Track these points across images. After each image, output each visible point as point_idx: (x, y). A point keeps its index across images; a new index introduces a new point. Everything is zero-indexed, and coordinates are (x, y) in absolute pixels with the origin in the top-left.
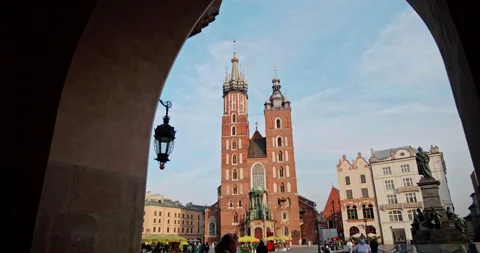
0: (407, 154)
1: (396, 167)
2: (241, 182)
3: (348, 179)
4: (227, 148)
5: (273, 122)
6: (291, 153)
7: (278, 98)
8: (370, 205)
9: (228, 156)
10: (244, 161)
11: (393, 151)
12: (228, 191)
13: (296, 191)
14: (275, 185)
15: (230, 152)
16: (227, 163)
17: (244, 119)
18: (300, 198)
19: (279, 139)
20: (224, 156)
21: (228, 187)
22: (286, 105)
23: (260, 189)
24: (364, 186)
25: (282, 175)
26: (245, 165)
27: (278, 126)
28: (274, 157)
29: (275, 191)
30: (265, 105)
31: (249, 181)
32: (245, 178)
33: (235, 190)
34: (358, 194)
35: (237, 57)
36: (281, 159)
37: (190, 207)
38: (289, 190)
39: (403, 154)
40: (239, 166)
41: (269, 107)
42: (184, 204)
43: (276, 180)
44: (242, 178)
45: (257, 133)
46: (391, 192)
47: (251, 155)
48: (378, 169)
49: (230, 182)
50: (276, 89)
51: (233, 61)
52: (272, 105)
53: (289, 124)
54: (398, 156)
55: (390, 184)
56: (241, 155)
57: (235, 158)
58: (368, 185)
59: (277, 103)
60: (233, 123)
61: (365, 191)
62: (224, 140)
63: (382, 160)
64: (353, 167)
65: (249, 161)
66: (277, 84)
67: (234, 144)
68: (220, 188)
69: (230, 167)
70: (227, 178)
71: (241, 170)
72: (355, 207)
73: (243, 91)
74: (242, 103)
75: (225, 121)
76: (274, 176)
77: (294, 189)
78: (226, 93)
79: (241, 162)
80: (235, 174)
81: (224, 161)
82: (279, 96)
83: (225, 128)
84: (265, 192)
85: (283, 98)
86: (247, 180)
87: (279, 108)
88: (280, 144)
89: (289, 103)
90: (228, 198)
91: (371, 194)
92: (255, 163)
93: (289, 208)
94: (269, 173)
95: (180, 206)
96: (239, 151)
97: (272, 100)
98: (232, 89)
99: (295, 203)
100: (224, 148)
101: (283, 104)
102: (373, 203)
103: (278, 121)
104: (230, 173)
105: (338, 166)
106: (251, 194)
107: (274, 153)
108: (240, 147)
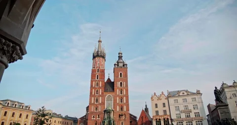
0: (186, 94)
1: (180, 100)
2: (100, 104)
3: (156, 105)
4: (94, 86)
5: (118, 74)
6: (127, 91)
7: (121, 62)
8: (168, 119)
9: (93, 90)
10: (102, 93)
11: (179, 92)
12: (92, 109)
13: (129, 111)
14: (118, 107)
15: (95, 88)
16: (93, 94)
17: (103, 71)
18: (130, 115)
19: (121, 83)
20: (91, 90)
21: (93, 107)
22: (125, 66)
23: (110, 109)
24: (164, 109)
25: (121, 102)
26: (103, 96)
27: (121, 76)
28: (118, 92)
29: (118, 110)
30: (115, 65)
31: (104, 104)
32: (102, 103)
33: (96, 109)
34: (161, 113)
35: (101, 40)
36: (121, 93)
37: (67, 118)
38: (125, 110)
39: (183, 93)
40: (99, 96)
41: (116, 66)
42: (64, 116)
43: (118, 104)
44: (100, 102)
45: (109, 79)
46: (178, 112)
47: (106, 90)
48: (171, 100)
49: (94, 104)
50: (120, 57)
51: (100, 41)
52: (118, 65)
53: (126, 76)
54: (181, 94)
55: (177, 108)
56: (101, 90)
57: (97, 91)
58: (167, 108)
59: (121, 65)
60: (97, 73)
61: (165, 111)
62: (92, 82)
63: (174, 96)
64: (159, 99)
65: (105, 93)
66: (121, 55)
67: (97, 84)
68: (88, 107)
69: (94, 96)
70: (93, 102)
71: (100, 98)
72: (160, 119)
73: (103, 57)
74: (103, 63)
75: (93, 71)
76: (118, 102)
77: (128, 110)
78: (94, 57)
79: (100, 94)
80: (97, 100)
81: (91, 93)
82: (121, 61)
83: (93, 76)
84: (113, 110)
85: (123, 62)
86: (103, 103)
87: (121, 67)
88: (121, 85)
89: (127, 65)
90: (92, 113)
91: (168, 113)
92: (107, 95)
93: (125, 120)
94: (115, 101)
95: (61, 117)
96: (100, 88)
97: (118, 62)
98: (98, 56)
99: (128, 117)
100: (92, 86)
101: (124, 65)
102: (169, 118)
103: (121, 74)
104: (94, 99)
105: (152, 98)
106: (105, 111)
107: (118, 90)
108: (100, 86)
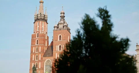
4: (34, 52)
5: (58, 36)
9: (33, 56)
10: (41, 58)
15: (35, 54)
16: (33, 60)
17: (43, 36)
19: (60, 46)
20: (31, 56)
26: (42, 61)
27: (60, 39)
28: (57, 56)
30: (54, 27)
31: (43, 69)
32: (41, 68)
36: (60, 57)
40: (39, 61)
41: (56, 28)
44: (40, 67)
47: (45, 55)
51: (41, 2)
52: (58, 27)
53: (65, 38)
56: (40, 55)
57: (37, 57)
59: (61, 26)
60: (37, 38)
62: (32, 47)
65: (44, 58)
66: (62, 15)
67: (37, 49)
69: (34, 62)
71: (40, 63)
74: (43, 27)
75: (33, 36)
79: (40, 59)
81: (31, 59)
83: (33, 41)
87: (61, 29)
92: (47, 59)
96: (39, 53)
98: (38, 19)
100: (32, 52)
101: (63, 27)
103: (60, 36)
107: (56, 54)
108: (40, 51)
